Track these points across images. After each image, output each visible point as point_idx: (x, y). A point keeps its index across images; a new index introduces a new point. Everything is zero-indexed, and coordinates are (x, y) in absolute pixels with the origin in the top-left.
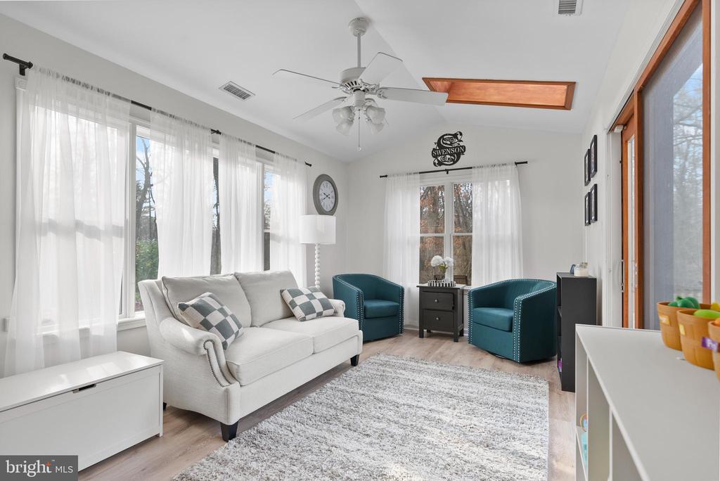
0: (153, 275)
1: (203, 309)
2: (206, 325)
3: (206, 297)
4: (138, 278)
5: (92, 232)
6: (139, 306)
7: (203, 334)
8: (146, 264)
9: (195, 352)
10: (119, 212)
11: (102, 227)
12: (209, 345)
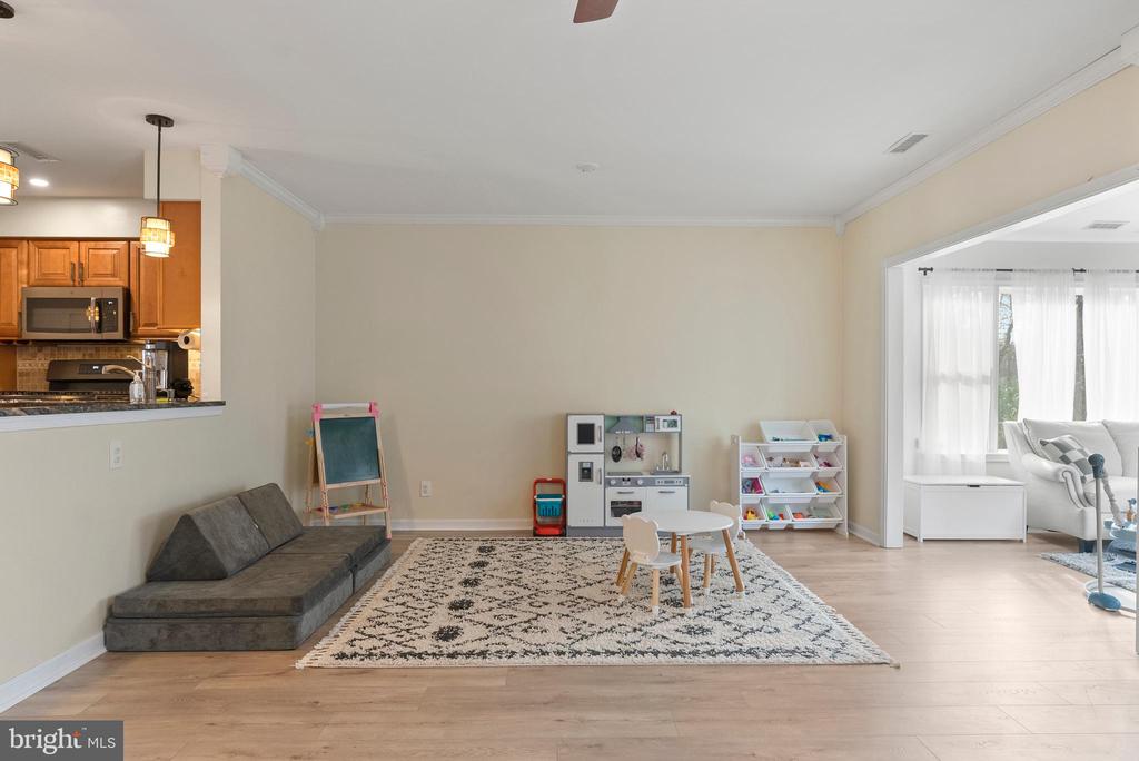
0: (1014, 417)
1: (1062, 447)
2: (1065, 460)
3: (1066, 439)
4: (1000, 419)
5: (968, 381)
6: (1002, 445)
7: (1062, 466)
8: (1006, 403)
9: (1053, 480)
10: (987, 363)
11: (975, 377)
12: (1068, 475)
